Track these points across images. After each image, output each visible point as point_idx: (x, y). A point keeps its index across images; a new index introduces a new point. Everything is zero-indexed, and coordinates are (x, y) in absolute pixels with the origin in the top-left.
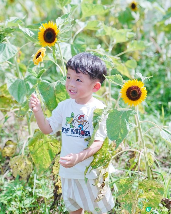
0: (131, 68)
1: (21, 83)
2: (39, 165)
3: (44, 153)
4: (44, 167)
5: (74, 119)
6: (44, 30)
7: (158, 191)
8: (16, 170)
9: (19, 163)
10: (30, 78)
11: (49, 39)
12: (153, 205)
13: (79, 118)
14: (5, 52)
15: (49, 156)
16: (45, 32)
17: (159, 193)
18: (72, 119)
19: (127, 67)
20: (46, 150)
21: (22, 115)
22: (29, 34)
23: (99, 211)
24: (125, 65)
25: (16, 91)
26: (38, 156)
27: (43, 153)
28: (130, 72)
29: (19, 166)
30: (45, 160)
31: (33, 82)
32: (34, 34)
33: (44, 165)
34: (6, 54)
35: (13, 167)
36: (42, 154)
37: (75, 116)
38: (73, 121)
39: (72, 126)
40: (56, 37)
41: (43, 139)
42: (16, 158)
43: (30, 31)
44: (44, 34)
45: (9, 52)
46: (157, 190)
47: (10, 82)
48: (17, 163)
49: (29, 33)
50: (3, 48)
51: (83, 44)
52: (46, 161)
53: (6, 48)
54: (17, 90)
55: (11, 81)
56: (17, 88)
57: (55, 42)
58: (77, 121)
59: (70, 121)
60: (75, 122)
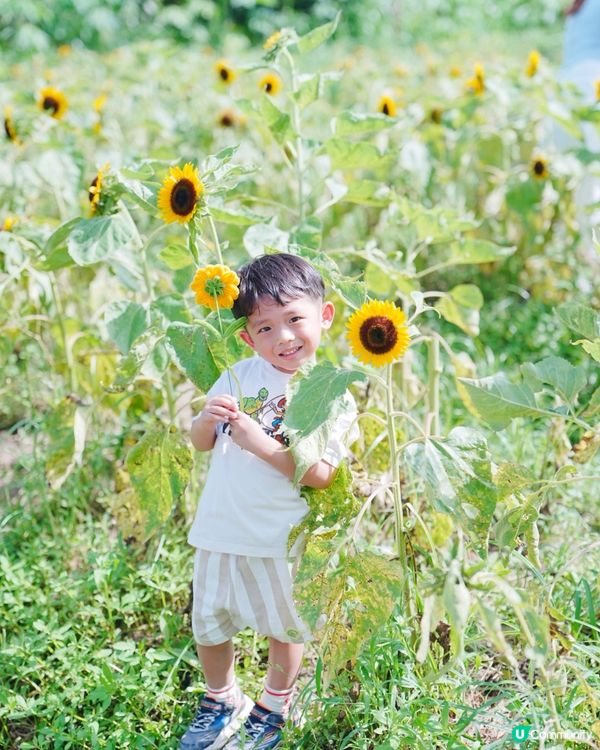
0: (468, 308)
1: (142, 313)
2: (150, 512)
3: (162, 483)
4: (160, 518)
5: (265, 403)
6: (173, 184)
7: (388, 586)
8: (125, 522)
9: (132, 505)
10: (162, 301)
11: (181, 205)
12: (374, 623)
13: (282, 403)
14: (106, 238)
15: (170, 490)
16: (175, 187)
17: (388, 592)
18: (260, 403)
20: (166, 476)
21: (119, 387)
22: (140, 195)
23: (298, 636)
24: (452, 298)
25: (126, 331)
26: (149, 490)
27: (160, 482)
29: (132, 513)
30: (163, 500)
31: (169, 313)
32: (151, 194)
33: (161, 514)
34: (106, 244)
35: (119, 514)
36: (157, 486)
37: (269, 398)
38: (262, 409)
40: (196, 201)
41: (161, 446)
42: (127, 493)
43: (145, 188)
44: (172, 193)
45: (115, 239)
46: (385, 584)
47: (114, 308)
48: (128, 505)
49: (140, 190)
50: (101, 229)
51: (316, 234)
52: (165, 504)
53: (110, 229)
54: (129, 328)
55: (117, 306)
56: (130, 323)
57: (194, 212)
58: (274, 409)
59: (252, 407)
60: (265, 410)
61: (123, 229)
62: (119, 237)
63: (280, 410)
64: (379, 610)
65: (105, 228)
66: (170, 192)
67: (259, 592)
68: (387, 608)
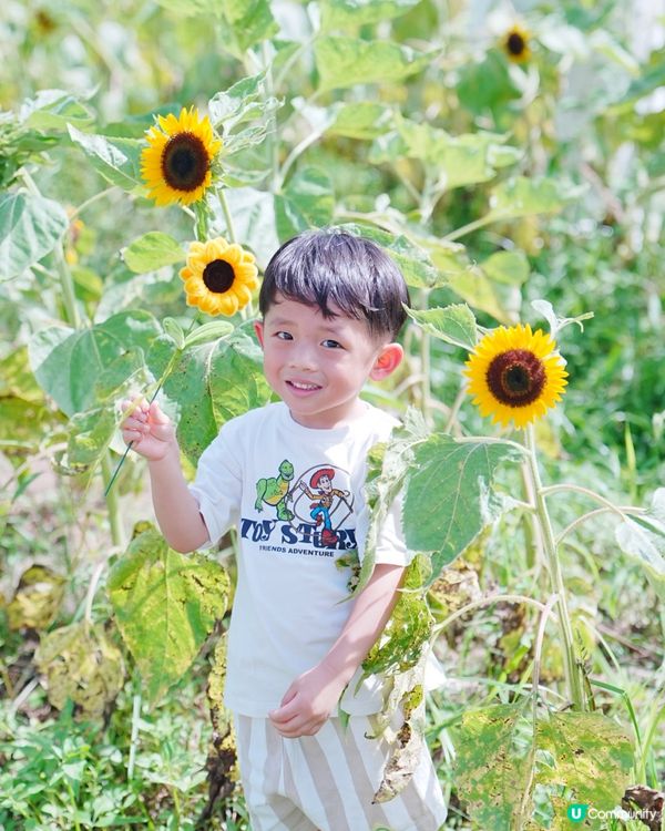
0: (505, 284)
1: (83, 344)
2: (151, 661)
3: (171, 614)
4: (170, 670)
5: (292, 484)
7: (612, 755)
8: (62, 682)
9: (72, 654)
11: (183, 175)
13: (315, 481)
14: (22, 230)
15: (187, 627)
16: (169, 147)
17: (613, 763)
18: (285, 484)
19: (490, 278)
20: (178, 605)
21: (80, 465)
22: (107, 159)
25: (64, 377)
26: (148, 627)
27: (167, 614)
28: (502, 299)
29: (72, 666)
30: (174, 641)
32: (125, 159)
33: (171, 662)
35: (51, 670)
36: (161, 619)
37: (297, 475)
38: (290, 494)
39: (286, 511)
40: (209, 167)
41: (165, 560)
42: (61, 636)
43: (114, 149)
44: (165, 156)
45: (38, 230)
46: (606, 752)
47: (40, 341)
48: (66, 655)
49: (107, 153)
52: (177, 647)
53: (25, 214)
54: (68, 371)
55: (43, 338)
56: (68, 364)
57: (205, 185)
58: (306, 492)
59: (276, 493)
60: (296, 495)
61: (48, 213)
62: (44, 228)
63: (315, 492)
64: (599, 790)
65: (18, 214)
66: (160, 153)
67: (328, 769)
68: (614, 786)
